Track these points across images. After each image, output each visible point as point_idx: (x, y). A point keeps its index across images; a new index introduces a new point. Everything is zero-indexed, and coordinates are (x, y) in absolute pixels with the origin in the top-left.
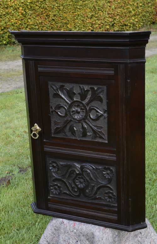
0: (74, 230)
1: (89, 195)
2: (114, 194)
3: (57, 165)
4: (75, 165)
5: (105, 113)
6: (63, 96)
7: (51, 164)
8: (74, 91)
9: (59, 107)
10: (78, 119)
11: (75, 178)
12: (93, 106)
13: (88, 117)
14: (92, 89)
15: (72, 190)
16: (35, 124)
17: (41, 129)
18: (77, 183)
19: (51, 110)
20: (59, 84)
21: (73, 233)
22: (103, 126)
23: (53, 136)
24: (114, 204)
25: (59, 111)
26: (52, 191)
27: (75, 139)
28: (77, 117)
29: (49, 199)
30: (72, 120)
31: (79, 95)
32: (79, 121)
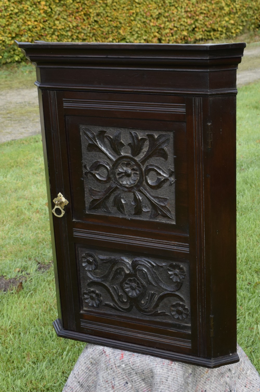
0: (123, 364)
1: (146, 309)
2: (186, 307)
3: (95, 260)
4: (124, 261)
5: (170, 176)
6: (103, 149)
7: (85, 258)
8: (121, 140)
9: (97, 166)
10: (127, 186)
11: (124, 280)
12: (151, 165)
13: (144, 183)
14: (150, 136)
15: (119, 300)
16: (58, 193)
17: (68, 202)
18: (127, 290)
19: (84, 171)
20: (97, 130)
21: (120, 370)
22: (167, 198)
23: (87, 212)
24: (186, 323)
25: (97, 172)
26: (86, 301)
27: (123, 219)
28: (126, 182)
29: (82, 314)
30: (118, 187)
31: (129, 147)
32: (130, 189)
